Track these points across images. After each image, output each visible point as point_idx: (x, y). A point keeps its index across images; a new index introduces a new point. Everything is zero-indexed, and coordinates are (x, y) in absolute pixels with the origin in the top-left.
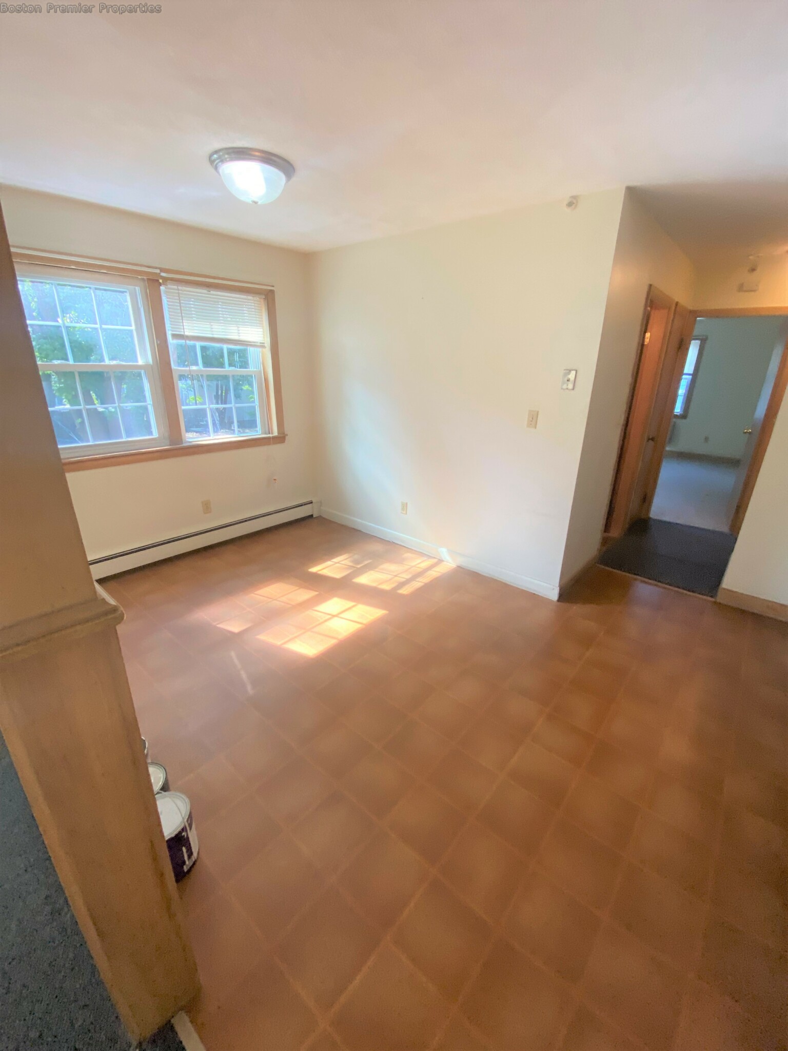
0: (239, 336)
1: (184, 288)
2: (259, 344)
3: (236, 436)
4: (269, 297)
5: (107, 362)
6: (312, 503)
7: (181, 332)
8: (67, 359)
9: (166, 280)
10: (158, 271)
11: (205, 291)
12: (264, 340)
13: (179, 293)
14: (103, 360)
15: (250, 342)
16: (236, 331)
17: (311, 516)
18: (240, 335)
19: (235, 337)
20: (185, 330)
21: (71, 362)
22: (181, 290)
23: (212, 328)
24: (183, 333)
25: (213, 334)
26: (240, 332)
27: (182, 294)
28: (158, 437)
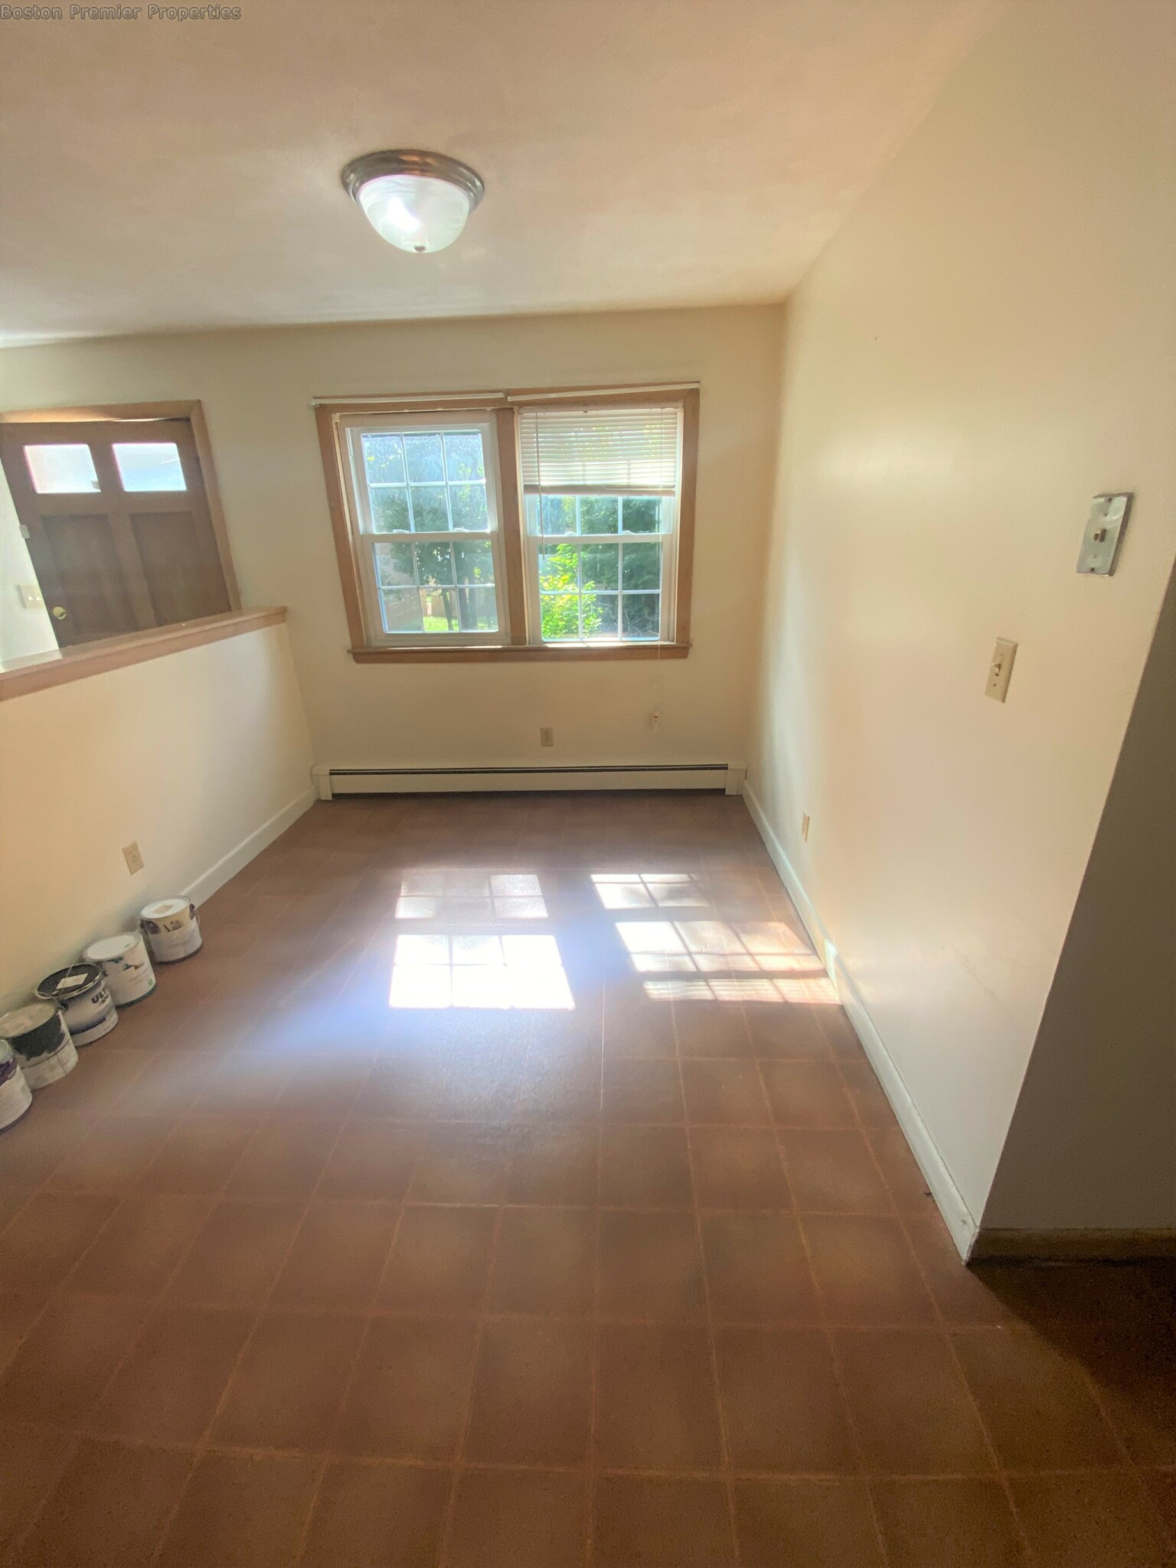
0: (629, 479)
1: (548, 414)
2: (660, 489)
3: (618, 639)
4: (690, 400)
5: (452, 530)
6: (727, 768)
7: (535, 481)
8: (408, 527)
9: (522, 405)
10: (500, 395)
11: (581, 413)
12: (675, 481)
13: (537, 423)
14: (447, 528)
15: (646, 487)
16: (626, 471)
17: (723, 791)
18: (631, 476)
19: (623, 481)
20: (541, 478)
21: (413, 531)
22: (542, 418)
23: (584, 470)
24: (537, 483)
25: (584, 480)
26: (632, 471)
27: (542, 423)
28: (499, 632)
